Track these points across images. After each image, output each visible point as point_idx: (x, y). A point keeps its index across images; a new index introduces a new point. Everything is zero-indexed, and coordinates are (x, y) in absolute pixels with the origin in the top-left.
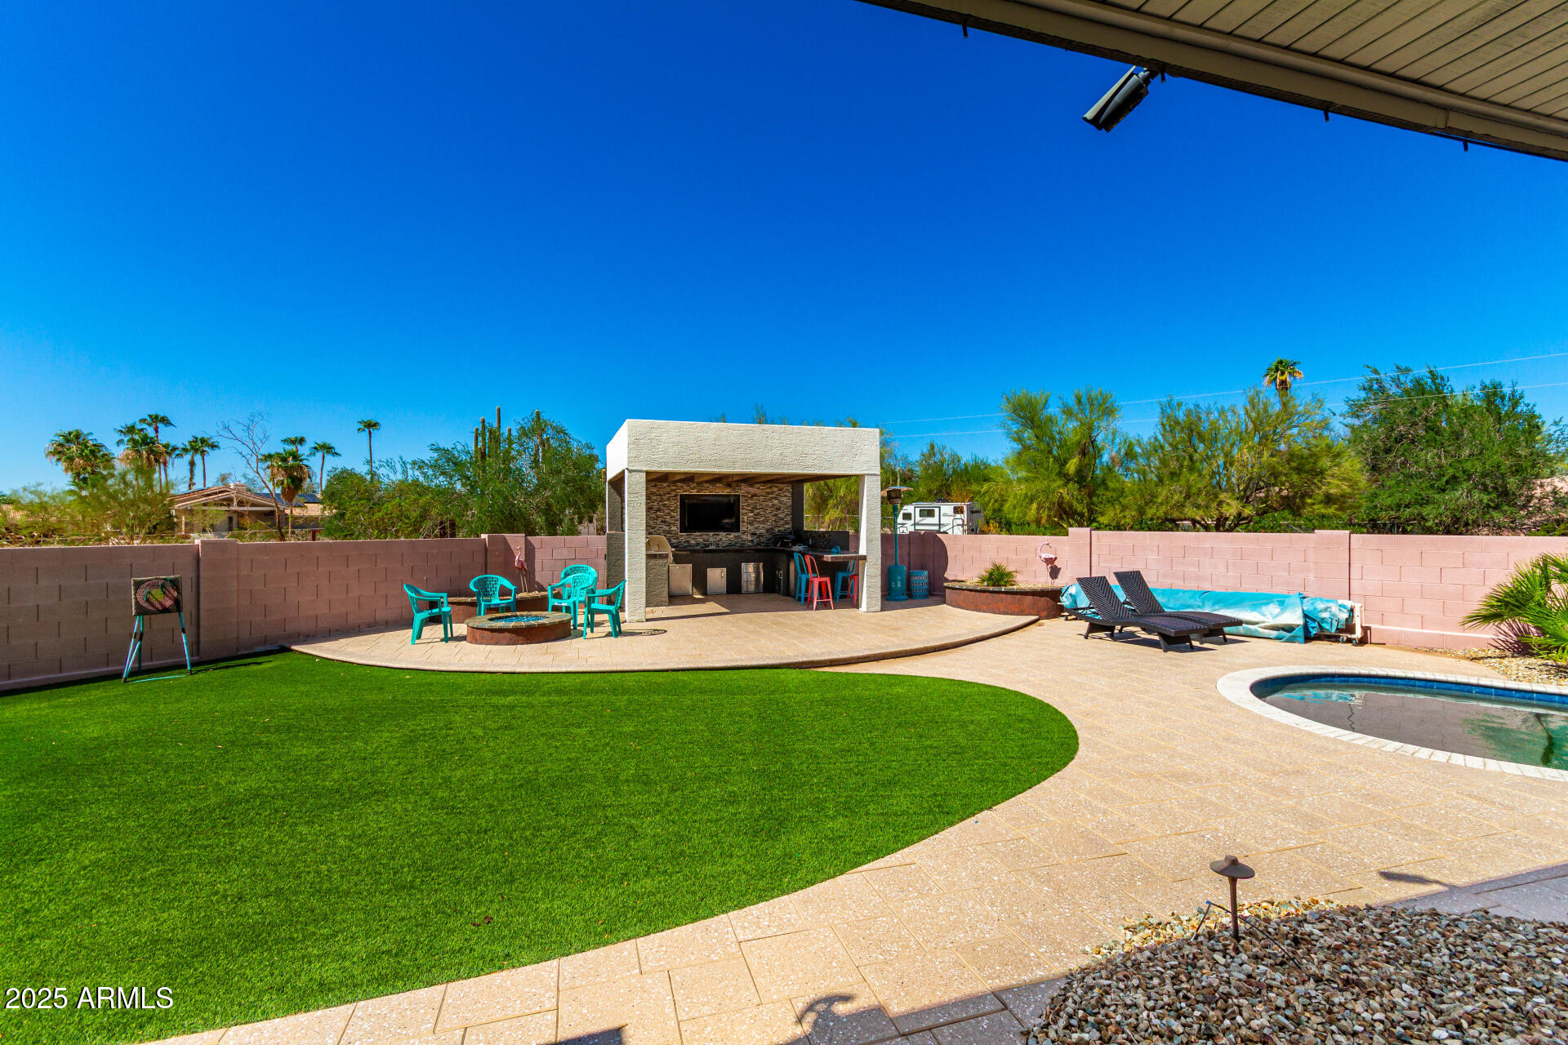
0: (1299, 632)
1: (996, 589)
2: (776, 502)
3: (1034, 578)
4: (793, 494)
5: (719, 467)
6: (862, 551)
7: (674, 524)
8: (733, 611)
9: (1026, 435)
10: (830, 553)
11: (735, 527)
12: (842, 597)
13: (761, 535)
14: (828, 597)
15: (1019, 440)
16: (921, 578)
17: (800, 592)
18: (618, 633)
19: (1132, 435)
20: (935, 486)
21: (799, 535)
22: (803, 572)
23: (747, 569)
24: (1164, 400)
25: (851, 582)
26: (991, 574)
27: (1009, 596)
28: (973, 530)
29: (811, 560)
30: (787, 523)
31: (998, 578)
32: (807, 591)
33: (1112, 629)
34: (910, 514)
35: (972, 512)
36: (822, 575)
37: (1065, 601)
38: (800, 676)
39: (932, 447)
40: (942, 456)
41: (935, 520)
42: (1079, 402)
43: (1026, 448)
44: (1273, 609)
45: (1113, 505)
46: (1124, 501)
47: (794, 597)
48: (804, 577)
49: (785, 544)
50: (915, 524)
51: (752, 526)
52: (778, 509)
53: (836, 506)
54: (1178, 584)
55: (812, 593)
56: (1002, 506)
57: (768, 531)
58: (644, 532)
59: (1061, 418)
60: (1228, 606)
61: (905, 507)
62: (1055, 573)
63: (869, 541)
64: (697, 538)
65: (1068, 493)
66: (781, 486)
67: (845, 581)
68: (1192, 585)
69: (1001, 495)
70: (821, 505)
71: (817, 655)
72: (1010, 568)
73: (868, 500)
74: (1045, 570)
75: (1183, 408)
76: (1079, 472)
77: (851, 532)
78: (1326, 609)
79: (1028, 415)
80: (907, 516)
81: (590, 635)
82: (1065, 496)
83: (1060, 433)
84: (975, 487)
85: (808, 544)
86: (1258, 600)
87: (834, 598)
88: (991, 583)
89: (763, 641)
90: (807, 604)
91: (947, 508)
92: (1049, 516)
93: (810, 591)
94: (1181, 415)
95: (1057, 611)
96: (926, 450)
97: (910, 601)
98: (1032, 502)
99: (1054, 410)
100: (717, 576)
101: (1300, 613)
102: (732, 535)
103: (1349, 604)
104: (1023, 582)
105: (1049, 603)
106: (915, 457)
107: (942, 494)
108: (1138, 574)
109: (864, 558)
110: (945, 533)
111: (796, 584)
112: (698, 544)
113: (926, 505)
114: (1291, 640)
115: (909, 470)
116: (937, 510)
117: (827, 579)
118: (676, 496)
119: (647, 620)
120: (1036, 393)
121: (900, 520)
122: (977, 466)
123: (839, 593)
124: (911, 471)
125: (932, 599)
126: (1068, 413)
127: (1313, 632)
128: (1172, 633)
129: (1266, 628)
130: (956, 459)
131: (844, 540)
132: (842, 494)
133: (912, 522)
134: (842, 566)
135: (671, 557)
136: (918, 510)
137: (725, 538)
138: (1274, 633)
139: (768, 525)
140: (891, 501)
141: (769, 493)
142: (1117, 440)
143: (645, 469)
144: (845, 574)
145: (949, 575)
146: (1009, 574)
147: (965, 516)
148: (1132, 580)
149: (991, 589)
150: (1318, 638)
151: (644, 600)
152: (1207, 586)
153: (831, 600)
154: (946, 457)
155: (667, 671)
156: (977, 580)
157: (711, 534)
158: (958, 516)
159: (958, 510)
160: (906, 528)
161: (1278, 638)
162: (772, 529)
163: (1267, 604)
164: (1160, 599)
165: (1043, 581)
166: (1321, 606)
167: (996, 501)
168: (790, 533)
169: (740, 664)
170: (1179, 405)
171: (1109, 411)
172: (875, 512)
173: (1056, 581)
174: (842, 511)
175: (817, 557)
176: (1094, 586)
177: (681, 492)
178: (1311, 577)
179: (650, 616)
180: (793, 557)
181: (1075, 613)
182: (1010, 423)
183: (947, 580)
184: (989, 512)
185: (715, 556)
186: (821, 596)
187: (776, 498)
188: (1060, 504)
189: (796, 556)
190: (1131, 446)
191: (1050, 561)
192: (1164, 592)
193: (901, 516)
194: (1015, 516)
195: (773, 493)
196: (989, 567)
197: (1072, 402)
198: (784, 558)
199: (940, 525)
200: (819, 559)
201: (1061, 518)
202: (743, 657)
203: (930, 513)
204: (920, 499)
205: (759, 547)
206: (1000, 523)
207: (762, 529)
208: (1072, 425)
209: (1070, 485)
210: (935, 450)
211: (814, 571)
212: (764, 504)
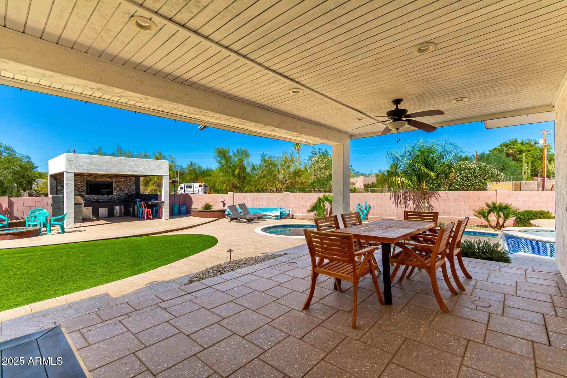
0: (279, 217)
1: (207, 210)
2: (129, 183)
3: (218, 207)
4: (136, 181)
5: (107, 172)
6: (163, 200)
7: (83, 192)
8: (112, 222)
9: (222, 161)
10: (151, 201)
11: (111, 193)
12: (155, 216)
13: (123, 196)
14: (150, 216)
15: (220, 163)
16: (184, 208)
17: (139, 215)
18: (63, 232)
19: (254, 163)
20: (192, 177)
21: (138, 195)
22: (140, 208)
23: (116, 208)
24: (262, 153)
25: (158, 211)
26: (205, 206)
27: (211, 212)
28: (205, 193)
29: (144, 204)
30: (133, 191)
31: (207, 207)
32: (142, 214)
33: (237, 219)
34: (183, 187)
35: (205, 187)
36: (148, 209)
37: (226, 213)
38: (141, 238)
39: (191, 163)
40: (195, 166)
41: (192, 189)
42: (238, 152)
43: (223, 166)
44: (274, 211)
45: (248, 185)
46: (252, 183)
47: (137, 217)
48: (141, 210)
49: (132, 199)
50: (184, 191)
51: (118, 192)
52: (130, 186)
53: (153, 184)
54: (255, 207)
55: (144, 215)
56: (215, 184)
57: (125, 194)
58: (74, 195)
59: (233, 157)
60: (265, 212)
61: (181, 185)
62: (224, 205)
63: (165, 197)
64: (94, 197)
65: (235, 181)
66: (131, 178)
67: (156, 210)
68: (258, 207)
69: (214, 181)
70: (147, 184)
71: (147, 232)
72: (211, 204)
73: (165, 184)
74: (221, 204)
75: (267, 156)
76: (239, 174)
77: (159, 194)
78: (285, 211)
79: (222, 154)
80: (182, 188)
81: (49, 234)
82: (235, 182)
83: (233, 161)
84: (206, 178)
85: (142, 198)
86: (271, 210)
87: (153, 216)
88: (205, 209)
89: (126, 230)
90: (142, 218)
91: (196, 185)
92: (229, 188)
93: (143, 214)
94: (266, 158)
95: (224, 216)
96: (189, 164)
97: (179, 216)
98: (224, 184)
99: (231, 154)
100: (103, 211)
101: (279, 212)
102: (110, 196)
103: (289, 209)
104: (215, 208)
105: (221, 214)
106: (185, 166)
107: (195, 180)
108: (245, 204)
109: (163, 202)
110: (196, 194)
111: (138, 211)
112: (94, 199)
113: (189, 184)
114: (277, 219)
115: (183, 171)
116: (193, 186)
117: (150, 210)
118: (84, 181)
119: (75, 228)
120: (225, 147)
121: (179, 189)
122: (208, 171)
123: (154, 214)
124: (184, 171)
125: (187, 215)
126: (235, 155)
127: (282, 216)
128: (249, 219)
129: (273, 216)
130: (200, 167)
131: (156, 197)
132: (155, 180)
133: (184, 190)
134: (156, 205)
135: (83, 204)
136: (186, 186)
137: (107, 197)
138: (274, 218)
139: (125, 192)
140: (174, 184)
141: (126, 180)
142: (250, 164)
143: (74, 172)
144: (157, 208)
145: (193, 207)
146: (211, 206)
147: (203, 188)
148: (243, 206)
149: (205, 210)
150: (284, 218)
151: (73, 220)
152: (261, 207)
153: (151, 216)
154: (197, 167)
155: (90, 241)
156: (201, 208)
157: (100, 195)
158: (200, 188)
159: (200, 186)
160: (181, 192)
161: (275, 219)
162: (127, 193)
163: (273, 211)
164: (250, 211)
165: (221, 207)
166: (284, 210)
167: (213, 183)
168: (135, 195)
169: (119, 236)
170: (266, 155)
171: (247, 155)
172: (167, 187)
173: (225, 207)
174: (155, 186)
175: (146, 203)
176: (233, 208)
177: (86, 180)
178: (283, 204)
179: (75, 226)
180: (136, 203)
181: (228, 216)
182: (217, 157)
183: (192, 209)
184: (210, 186)
185: (103, 204)
186: (147, 215)
187: (129, 182)
188: (233, 184)
189: (138, 202)
190: (254, 166)
191: (223, 202)
192: (251, 209)
193: (179, 188)
194: (219, 188)
195: (127, 180)
196: (205, 204)
197: (236, 152)
198: (133, 204)
199: (194, 191)
200: (147, 203)
201: (233, 188)
202: (120, 235)
203: (190, 187)
204: (187, 182)
205: (121, 200)
206: (215, 190)
207: (123, 193)
208: (236, 159)
209: (236, 178)
210: (193, 164)
211: (145, 207)
212: (124, 184)
